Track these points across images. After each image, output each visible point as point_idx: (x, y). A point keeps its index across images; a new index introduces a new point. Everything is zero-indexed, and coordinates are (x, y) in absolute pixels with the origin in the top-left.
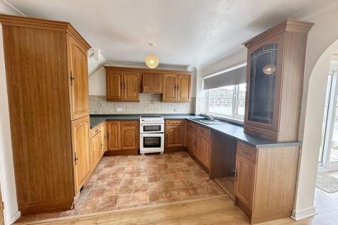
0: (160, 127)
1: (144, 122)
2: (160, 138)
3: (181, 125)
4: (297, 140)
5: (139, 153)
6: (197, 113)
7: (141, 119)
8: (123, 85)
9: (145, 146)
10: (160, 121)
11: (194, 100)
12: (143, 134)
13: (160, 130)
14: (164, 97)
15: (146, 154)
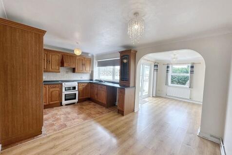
0: (75, 87)
1: (65, 85)
2: (75, 94)
3: (87, 86)
4: (135, 86)
5: (61, 105)
6: (94, 79)
7: (63, 83)
8: (48, 62)
9: (66, 100)
10: (75, 84)
11: (92, 72)
12: (64, 93)
13: (75, 89)
14: (76, 70)
15: (66, 105)
